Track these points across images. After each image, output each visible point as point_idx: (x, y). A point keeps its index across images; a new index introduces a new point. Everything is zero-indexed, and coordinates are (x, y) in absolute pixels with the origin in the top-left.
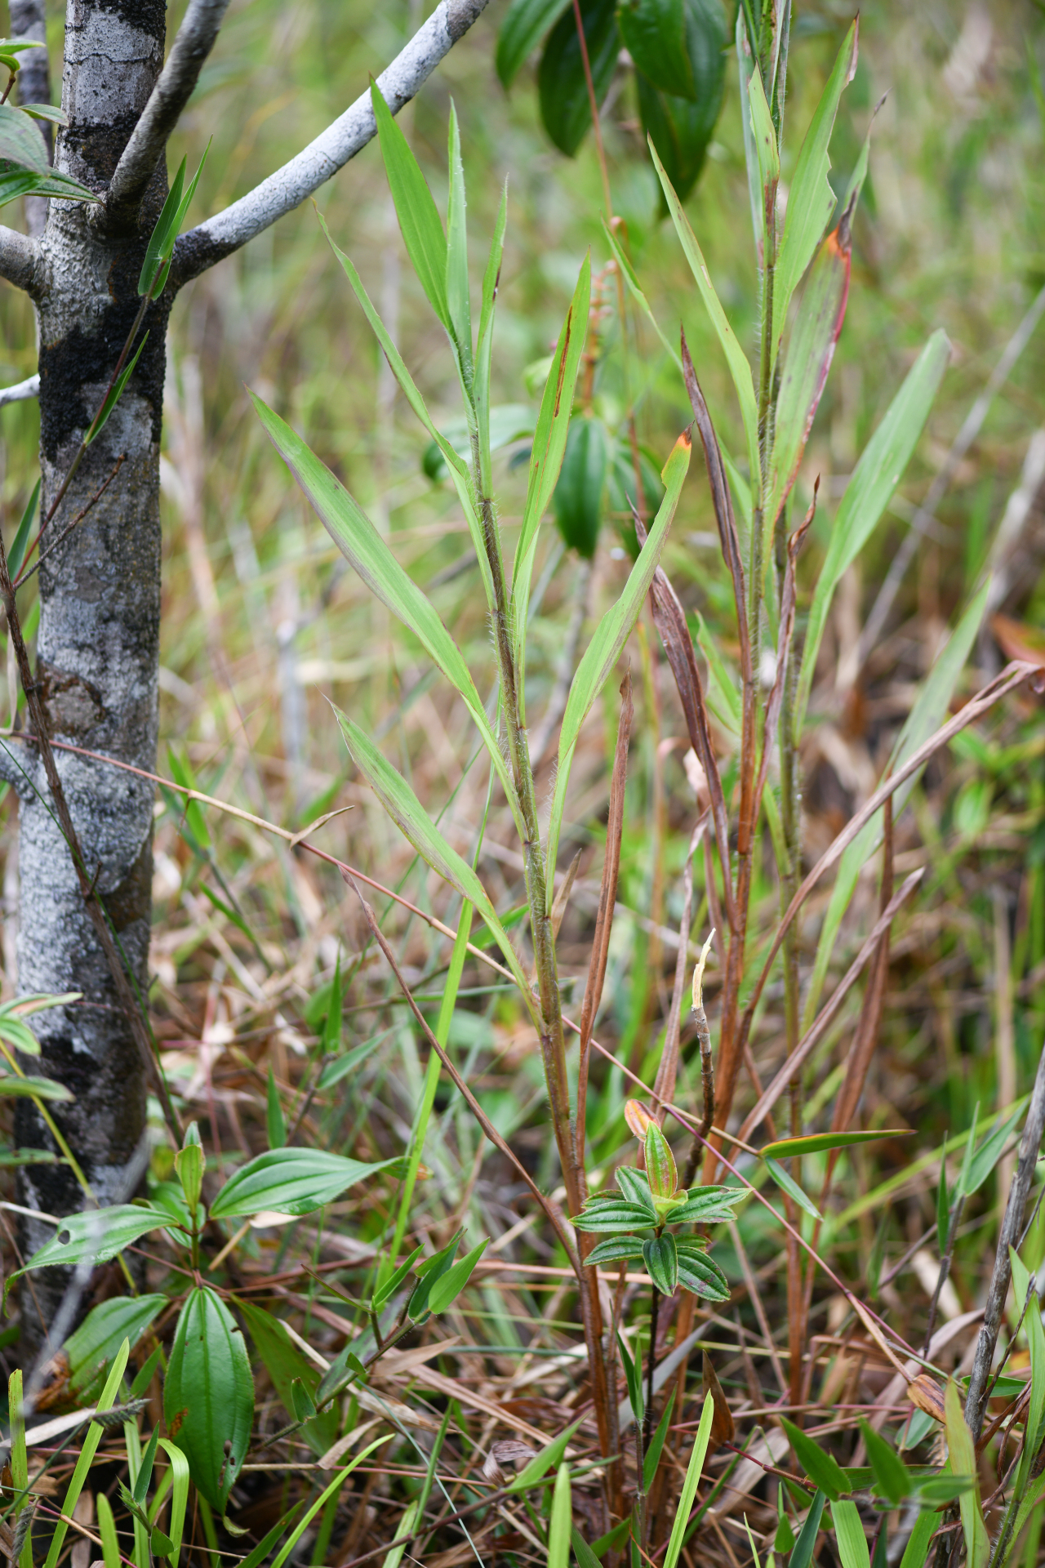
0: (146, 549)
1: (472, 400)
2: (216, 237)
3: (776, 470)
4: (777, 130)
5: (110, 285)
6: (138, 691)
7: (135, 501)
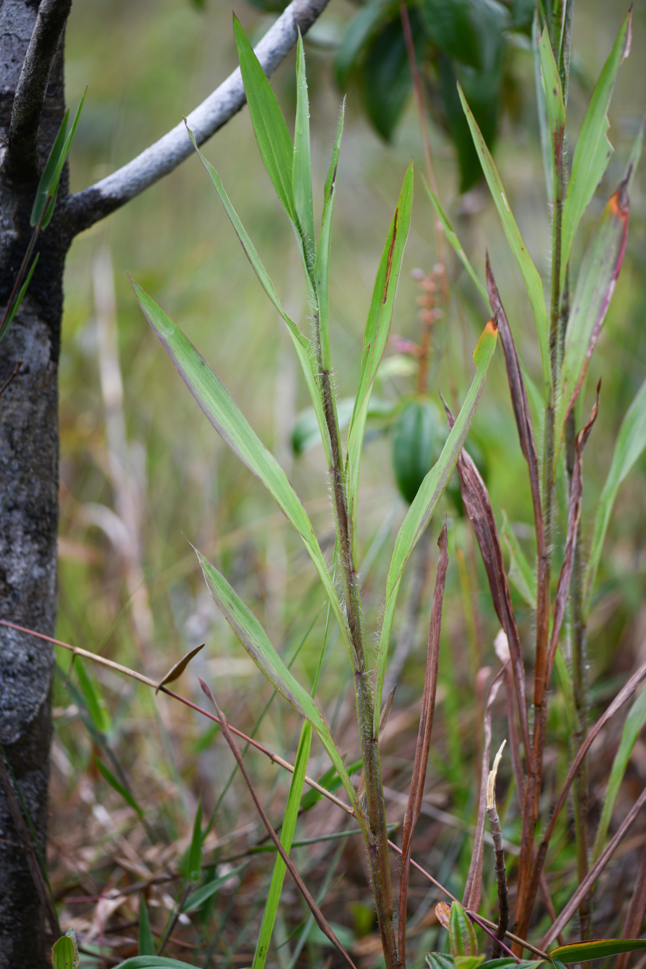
0: (44, 450)
1: (313, 283)
2: (105, 192)
3: (566, 380)
4: (563, 85)
5: (16, 223)
6: (37, 572)
7: (35, 408)
